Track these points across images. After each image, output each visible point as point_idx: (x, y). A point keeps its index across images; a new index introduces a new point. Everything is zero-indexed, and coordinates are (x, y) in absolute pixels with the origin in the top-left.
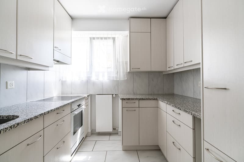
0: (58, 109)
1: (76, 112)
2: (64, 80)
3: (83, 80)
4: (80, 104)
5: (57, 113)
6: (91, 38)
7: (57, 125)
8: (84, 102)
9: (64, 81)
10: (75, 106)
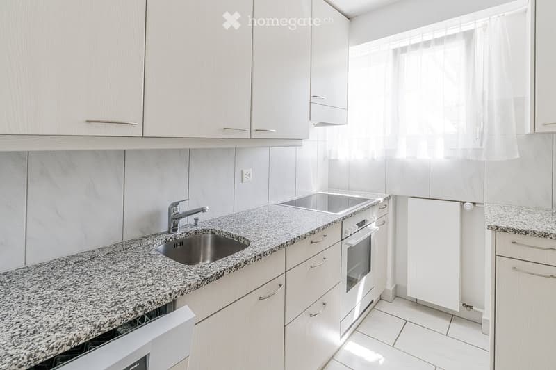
0: (312, 233)
1: (353, 241)
2: (332, 158)
3: (375, 157)
4: (364, 221)
5: (312, 243)
6: (395, 51)
7: (311, 267)
8: (374, 215)
9: (333, 160)
10: (351, 226)
